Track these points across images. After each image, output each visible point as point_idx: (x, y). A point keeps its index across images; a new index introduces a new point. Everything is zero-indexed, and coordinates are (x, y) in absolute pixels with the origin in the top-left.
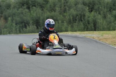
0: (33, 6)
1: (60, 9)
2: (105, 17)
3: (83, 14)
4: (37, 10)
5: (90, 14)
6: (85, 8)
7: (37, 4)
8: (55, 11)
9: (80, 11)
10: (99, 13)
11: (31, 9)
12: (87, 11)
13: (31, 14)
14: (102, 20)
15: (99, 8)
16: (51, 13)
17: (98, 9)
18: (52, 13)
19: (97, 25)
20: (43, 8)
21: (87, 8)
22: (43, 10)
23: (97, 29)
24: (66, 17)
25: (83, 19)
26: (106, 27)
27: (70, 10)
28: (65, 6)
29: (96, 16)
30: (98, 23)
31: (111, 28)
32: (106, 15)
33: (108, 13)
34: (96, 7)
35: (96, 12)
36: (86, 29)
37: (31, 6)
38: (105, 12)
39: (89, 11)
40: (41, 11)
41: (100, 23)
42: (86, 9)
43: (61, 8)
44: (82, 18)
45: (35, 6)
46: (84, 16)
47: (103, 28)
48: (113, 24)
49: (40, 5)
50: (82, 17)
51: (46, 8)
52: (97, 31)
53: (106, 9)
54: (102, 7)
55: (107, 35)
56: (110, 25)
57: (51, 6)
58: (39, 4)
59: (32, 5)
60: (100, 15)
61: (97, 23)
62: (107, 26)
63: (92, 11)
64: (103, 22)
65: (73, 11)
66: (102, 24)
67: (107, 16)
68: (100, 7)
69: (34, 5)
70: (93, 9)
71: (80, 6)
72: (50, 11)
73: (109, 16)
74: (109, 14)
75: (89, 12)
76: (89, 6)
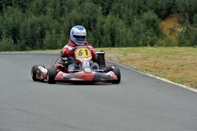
0: (7, 5)
1: (53, 10)
2: (130, 23)
3: (92, 18)
4: (15, 12)
5: (104, 18)
6: (96, 8)
7: (15, 2)
8: (45, 14)
9: (87, 12)
10: (121, 17)
11: (4, 9)
12: (100, 13)
13: (4, 18)
14: (125, 28)
15: (119, 7)
16: (38, 17)
17: (119, 10)
18: (40, 16)
19: (117, 37)
20: (25, 8)
21: (100, 8)
22: (24, 12)
23: (117, 44)
24: (65, 23)
25: (92, 28)
26: (131, 40)
27: (71, 12)
28: (62, 5)
29: (116, 22)
30: (118, 33)
31: (141, 42)
32: (132, 20)
33: (134, 16)
34: (115, 6)
35: (114, 15)
36: (98, 44)
37: (4, 5)
38: (130, 14)
39: (103, 13)
40: (22, 14)
41: (121, 34)
42: (98, 10)
43: (55, 8)
44: (92, 25)
45: (11, 5)
46: (95, 21)
47: (127, 43)
48: (143, 35)
49: (20, 4)
50: (91, 23)
51: (29, 8)
52: (117, 47)
53: (131, 10)
54: (124, 6)
55: (134, 54)
56: (138, 37)
57: (38, 4)
58: (18, 2)
59: (5, 3)
60: (121, 20)
61: (116, 33)
62: (133, 38)
63: (107, 13)
64: (127, 32)
65: (76, 13)
66: (124, 35)
67: (134, 21)
68: (122, 7)
69: (9, 2)
70: (109, 10)
71: (88, 5)
72: (37, 14)
73: (136, 21)
74: (137, 19)
75: (102, 15)
76: (103, 5)
